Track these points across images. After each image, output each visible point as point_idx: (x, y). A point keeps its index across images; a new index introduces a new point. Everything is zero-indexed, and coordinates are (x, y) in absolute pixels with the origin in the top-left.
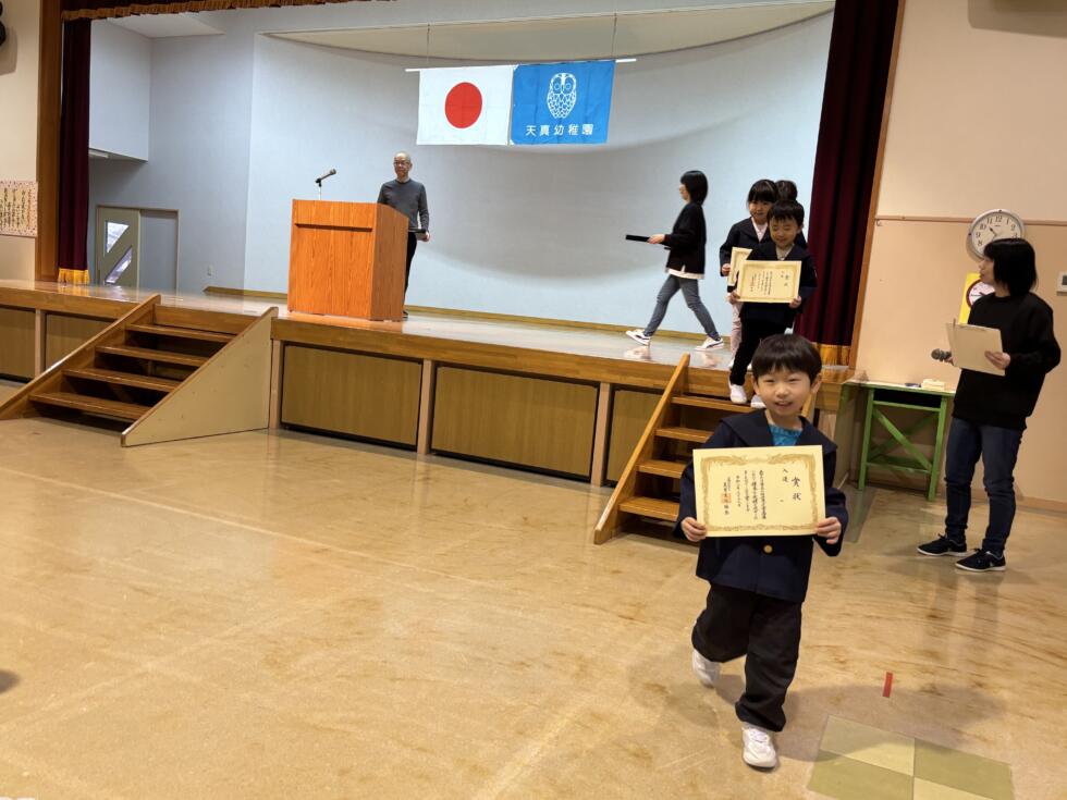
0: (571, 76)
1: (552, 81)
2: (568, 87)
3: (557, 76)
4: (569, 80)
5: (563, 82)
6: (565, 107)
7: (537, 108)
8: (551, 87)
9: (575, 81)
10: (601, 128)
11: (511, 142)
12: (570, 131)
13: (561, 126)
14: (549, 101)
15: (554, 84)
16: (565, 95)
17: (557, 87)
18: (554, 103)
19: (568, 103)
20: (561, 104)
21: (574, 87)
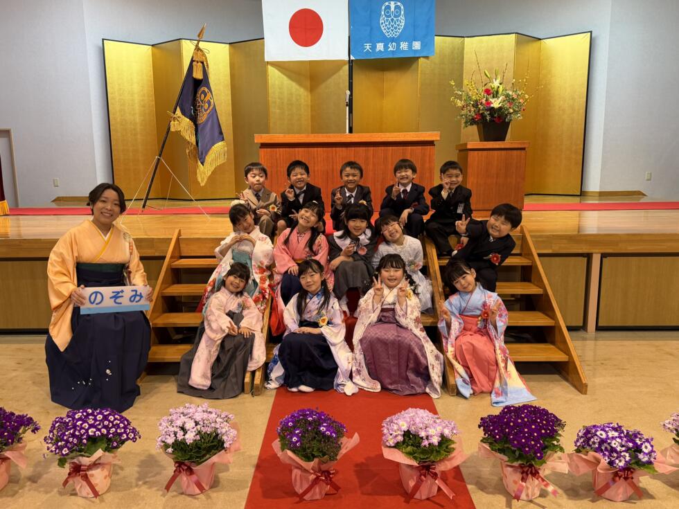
1: (383, 8)
2: (397, 12)
3: (387, 4)
4: (397, 7)
5: (393, 9)
6: (396, 28)
7: (371, 30)
8: (383, 13)
9: (402, 7)
10: (428, 44)
11: (352, 58)
12: (401, 47)
13: (394, 44)
14: (382, 23)
15: (385, 10)
16: (395, 19)
17: (388, 12)
18: (386, 25)
19: (398, 25)
20: (392, 26)
21: (402, 13)
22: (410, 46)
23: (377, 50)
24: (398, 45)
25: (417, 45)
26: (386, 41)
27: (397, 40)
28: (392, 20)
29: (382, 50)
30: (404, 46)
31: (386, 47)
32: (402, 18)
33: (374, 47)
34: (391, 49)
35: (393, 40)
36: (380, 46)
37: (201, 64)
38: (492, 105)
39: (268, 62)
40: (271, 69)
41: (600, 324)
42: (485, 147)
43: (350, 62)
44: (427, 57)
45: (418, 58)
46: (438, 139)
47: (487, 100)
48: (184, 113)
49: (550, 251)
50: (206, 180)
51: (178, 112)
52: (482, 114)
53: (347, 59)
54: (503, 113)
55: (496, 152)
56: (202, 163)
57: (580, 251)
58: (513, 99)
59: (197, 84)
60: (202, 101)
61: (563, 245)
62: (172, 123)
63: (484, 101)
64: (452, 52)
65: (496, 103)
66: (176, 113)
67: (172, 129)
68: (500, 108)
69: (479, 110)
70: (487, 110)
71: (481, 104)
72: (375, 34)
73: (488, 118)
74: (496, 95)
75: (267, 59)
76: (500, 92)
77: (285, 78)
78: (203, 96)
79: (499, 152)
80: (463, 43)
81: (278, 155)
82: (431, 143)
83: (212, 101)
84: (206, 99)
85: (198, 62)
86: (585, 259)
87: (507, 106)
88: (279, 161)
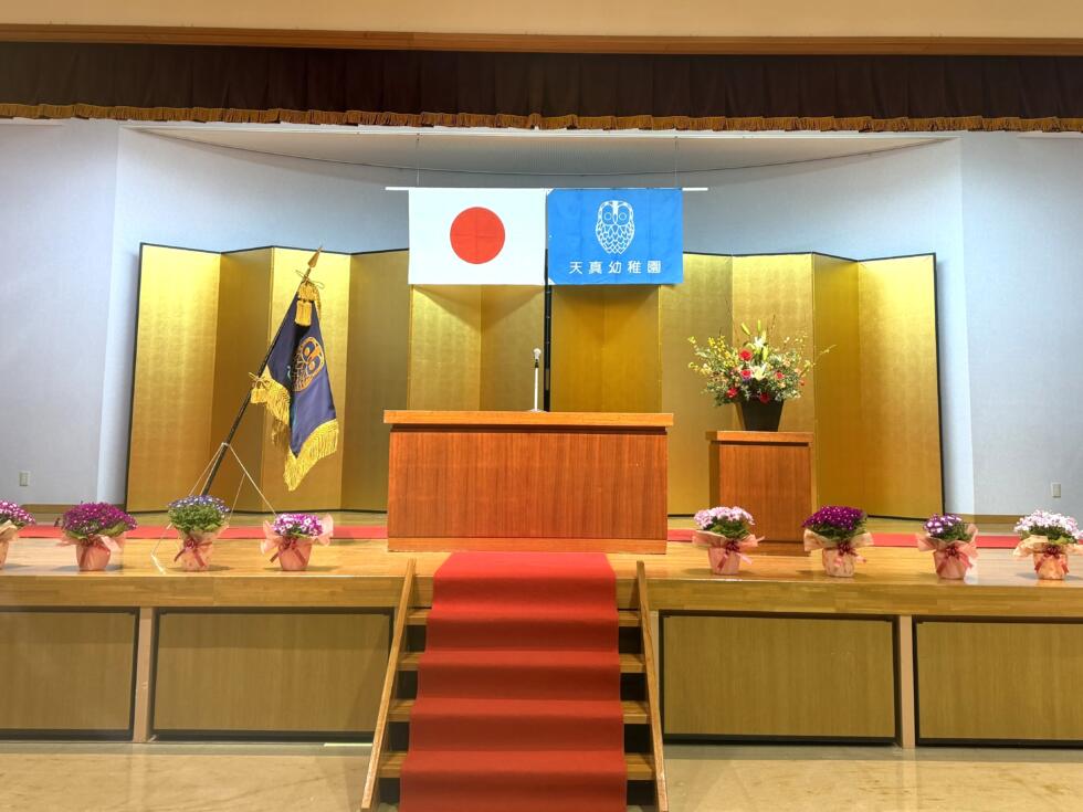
0: (625, 204)
1: (601, 209)
2: (623, 216)
3: (607, 203)
4: (622, 209)
5: (615, 211)
6: (620, 240)
7: (582, 240)
8: (600, 217)
9: (631, 210)
10: (673, 265)
11: (551, 282)
12: (630, 268)
13: (618, 263)
14: (599, 233)
15: (604, 212)
16: (619, 226)
17: (608, 216)
18: (605, 235)
19: (625, 236)
20: (615, 237)
21: (631, 217)
22: (644, 268)
23: (592, 271)
24: (625, 266)
25: (654, 267)
26: (606, 259)
27: (623, 258)
28: (615, 228)
29: (599, 271)
30: (634, 267)
31: (605, 267)
32: (631, 226)
33: (585, 267)
34: (613, 271)
35: (616, 258)
36: (596, 267)
37: (310, 304)
38: (752, 376)
39: (413, 286)
40: (416, 295)
41: (923, 735)
42: (745, 440)
43: (548, 288)
44: (671, 286)
45: (658, 286)
46: (671, 424)
47: (745, 367)
48: (275, 376)
49: (831, 610)
50: (298, 481)
51: (267, 373)
52: (739, 388)
53: (542, 283)
54: (769, 388)
55: (762, 448)
56: (296, 454)
57: (879, 612)
58: (784, 367)
59: (301, 332)
60: (306, 358)
61: (850, 601)
62: (255, 390)
63: (739, 369)
64: (713, 279)
65: (758, 373)
66: (263, 375)
67: (254, 400)
68: (765, 381)
69: (734, 381)
70: (745, 383)
71: (736, 374)
72: (587, 248)
73: (747, 395)
74: (758, 360)
75: (411, 282)
76: (765, 357)
77: (440, 309)
78: (308, 349)
79: (767, 447)
80: (730, 265)
81: (419, 442)
82: (661, 430)
83: (322, 359)
84: (313, 355)
85: (305, 301)
86: (890, 624)
87: (774, 377)
88: (420, 454)
